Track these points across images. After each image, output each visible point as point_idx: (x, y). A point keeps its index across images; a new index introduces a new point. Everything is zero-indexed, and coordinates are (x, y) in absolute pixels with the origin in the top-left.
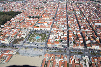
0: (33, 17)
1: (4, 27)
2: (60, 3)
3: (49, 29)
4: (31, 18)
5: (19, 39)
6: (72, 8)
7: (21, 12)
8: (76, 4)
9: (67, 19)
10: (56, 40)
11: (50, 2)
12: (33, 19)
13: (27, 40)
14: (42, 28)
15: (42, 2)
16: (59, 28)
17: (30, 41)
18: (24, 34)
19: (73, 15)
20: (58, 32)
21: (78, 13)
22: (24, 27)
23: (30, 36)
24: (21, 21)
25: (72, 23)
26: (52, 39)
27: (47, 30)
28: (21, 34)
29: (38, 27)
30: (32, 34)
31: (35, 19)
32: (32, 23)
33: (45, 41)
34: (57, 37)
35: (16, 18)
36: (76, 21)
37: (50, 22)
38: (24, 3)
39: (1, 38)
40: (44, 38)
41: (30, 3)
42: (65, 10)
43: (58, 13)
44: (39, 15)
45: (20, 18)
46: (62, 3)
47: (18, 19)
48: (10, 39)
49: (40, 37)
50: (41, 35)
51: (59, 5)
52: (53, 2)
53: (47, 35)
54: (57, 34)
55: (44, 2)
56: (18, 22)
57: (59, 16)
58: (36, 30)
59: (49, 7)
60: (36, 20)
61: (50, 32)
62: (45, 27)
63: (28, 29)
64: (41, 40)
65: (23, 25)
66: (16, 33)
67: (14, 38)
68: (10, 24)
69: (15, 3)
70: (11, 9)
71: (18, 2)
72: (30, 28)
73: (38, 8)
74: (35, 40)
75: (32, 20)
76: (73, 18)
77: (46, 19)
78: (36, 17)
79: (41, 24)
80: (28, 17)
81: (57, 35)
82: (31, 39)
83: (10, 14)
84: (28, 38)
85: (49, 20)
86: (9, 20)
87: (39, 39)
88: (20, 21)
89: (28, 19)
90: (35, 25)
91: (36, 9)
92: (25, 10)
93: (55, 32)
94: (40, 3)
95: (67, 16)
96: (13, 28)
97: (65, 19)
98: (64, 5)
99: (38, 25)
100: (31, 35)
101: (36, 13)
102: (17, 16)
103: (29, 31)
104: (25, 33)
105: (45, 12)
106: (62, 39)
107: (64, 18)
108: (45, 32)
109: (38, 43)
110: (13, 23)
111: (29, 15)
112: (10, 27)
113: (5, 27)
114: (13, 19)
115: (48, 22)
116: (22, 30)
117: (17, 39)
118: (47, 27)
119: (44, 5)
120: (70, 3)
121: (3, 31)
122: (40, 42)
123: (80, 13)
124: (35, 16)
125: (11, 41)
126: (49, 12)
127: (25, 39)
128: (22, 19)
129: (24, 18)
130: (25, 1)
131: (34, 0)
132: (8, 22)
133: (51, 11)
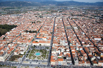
0: (30, 32)
2: (56, 18)
3: (49, 45)
4: (29, 32)
5: (17, 56)
6: (69, 23)
7: (17, 26)
8: (72, 19)
9: (66, 34)
10: (59, 56)
11: (46, 17)
12: (30, 34)
13: (27, 57)
14: (41, 44)
15: (38, 17)
16: (59, 43)
17: (30, 58)
18: (22, 51)
19: (71, 30)
20: (59, 48)
21: (76, 28)
22: (21, 42)
23: (29, 52)
24: (18, 35)
25: (72, 38)
26: (54, 55)
27: (47, 45)
28: (18, 50)
29: (37, 42)
30: (31, 50)
31: (32, 34)
32: (30, 38)
33: (47, 58)
34: (59, 54)
35: (11, 31)
36: (75, 36)
37: (49, 37)
38: (19, 16)
40: (45, 55)
41: (25, 16)
42: (63, 25)
43: (56, 28)
44: (36, 29)
45: (16, 32)
46: (58, 18)
47: (13, 33)
48: (7, 56)
49: (41, 54)
50: (41, 51)
51: (55, 20)
52: (49, 16)
53: (48, 51)
54: (58, 50)
55: (39, 17)
56: (13, 36)
57: (57, 31)
58: (34, 46)
59: (46, 22)
60: (34, 35)
61: (50, 48)
62: (44, 42)
63: (27, 45)
64: (42, 57)
65: (20, 40)
66: (13, 49)
67: (11, 54)
68: (5, 38)
69: (10, 16)
70: (6, 22)
71: (12, 16)
72: (28, 43)
73: (34, 22)
74: (36, 57)
75: (30, 35)
76: (72, 33)
77: (44, 33)
78: (34, 32)
79: (40, 39)
80: (25, 31)
81: (59, 52)
82: (31, 56)
83: (4, 27)
84: (27, 55)
86: (4, 34)
87: (40, 56)
88: (16, 35)
89: (25, 33)
90: (33, 40)
91: (32, 23)
92: (21, 23)
93: (56, 48)
94: (35, 17)
95: (65, 31)
96: (9, 42)
97: (64, 34)
99: (37, 40)
101: (32, 27)
102: (12, 30)
103: (28, 46)
104: (23, 49)
105: (42, 27)
106: (65, 55)
107: (62, 33)
108: (45, 48)
109: (39, 60)
110: (8, 37)
111: (26, 29)
112: (5, 42)
114: (8, 33)
115: (47, 37)
116: (20, 46)
117: (15, 56)
118: (47, 43)
119: (40, 19)
120: (66, 18)
122: (42, 60)
123: (77, 29)
124: (32, 30)
125: (7, 59)
126: (46, 26)
127: (24, 56)
128: (18, 33)
129: (21, 32)
130: (20, 15)
131: (30, 14)
132: (2, 36)
133: (48, 26)
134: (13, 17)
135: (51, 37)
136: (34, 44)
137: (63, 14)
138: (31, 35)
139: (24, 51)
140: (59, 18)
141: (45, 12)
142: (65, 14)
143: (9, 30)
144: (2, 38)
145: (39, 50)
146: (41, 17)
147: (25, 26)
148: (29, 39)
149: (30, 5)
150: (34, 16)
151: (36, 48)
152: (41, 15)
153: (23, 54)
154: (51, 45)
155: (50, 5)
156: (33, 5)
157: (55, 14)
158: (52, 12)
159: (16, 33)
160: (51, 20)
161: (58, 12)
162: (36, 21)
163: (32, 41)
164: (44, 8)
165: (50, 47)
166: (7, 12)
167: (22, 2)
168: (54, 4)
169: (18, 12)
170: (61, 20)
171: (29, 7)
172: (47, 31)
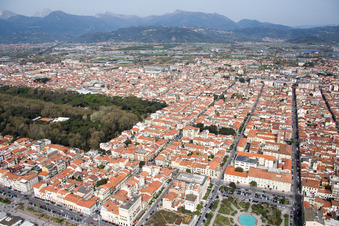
0: (213, 130)
1: (109, 152)
2: (295, 86)
3: (285, 188)
4: (207, 131)
5: (170, 213)
7: (165, 105)
11: (260, 80)
12: (213, 136)
14: (256, 180)
15: (232, 78)
16: (329, 189)
18: (192, 198)
20: (330, 210)
23: (212, 206)
24: (171, 137)
27: (280, 190)
28: (176, 192)
29: (239, 170)
30: (221, 198)
31: (220, 138)
32: (215, 151)
35: (150, 122)
37: (284, 156)
38: (169, 74)
39: (102, 198)
41: (188, 74)
42: (329, 115)
43: (303, 124)
44: (231, 123)
45: (163, 124)
46: (303, 86)
47: (157, 127)
48: (138, 209)
50: (258, 208)
51: (294, 92)
52: (269, 80)
53: (286, 216)
55: (236, 78)
56: (157, 139)
57: (311, 138)
58: (232, 184)
59: (261, 99)
60: (226, 142)
61: (293, 201)
62: (266, 174)
63: (206, 177)
65: (180, 157)
66: (157, 184)
67: (150, 204)
68: (130, 142)
69: (142, 71)
70: (132, 90)
71: (149, 70)
72: (207, 172)
73: (223, 98)
75: (212, 140)
78: (225, 131)
79: (251, 161)
80: (194, 126)
83: (128, 105)
84: (209, 216)
85: (276, 148)
86: (128, 128)
88: (166, 137)
89: (194, 134)
90: (225, 160)
91: (216, 98)
92: (178, 97)
93: (319, 205)
94: (223, 80)
96: (142, 159)
98: (315, 94)
99: (239, 164)
100: (216, 203)
101: (218, 114)
102: (153, 116)
103: (208, 183)
104: (195, 193)
107: (334, 147)
108: (272, 197)
110: (141, 141)
111: (195, 117)
112: (132, 156)
113: (116, 151)
114: (140, 126)
115: (276, 155)
116: (184, 178)
117: (163, 211)
118: (279, 180)
119: (241, 87)
120: (336, 89)
121: (107, 167)
124: (216, 125)
125: (138, 219)
126: (264, 114)
127: (196, 217)
128: (171, 131)
129: (180, 127)
130: (172, 68)
131: (203, 68)
132: (123, 133)
133: (272, 113)
134: (152, 73)
135: (289, 157)
136: (229, 178)
137: (319, 74)
138: (216, 142)
139: (197, 202)
140: (307, 86)
141: (254, 64)
142: (330, 75)
143: (142, 117)
144: (122, 141)
145: (252, 203)
146: (242, 81)
147: (191, 106)
148: (212, 156)
149: (200, 37)
150: (219, 75)
151: (239, 193)
152: (240, 72)
153: (195, 213)
154: (295, 191)
155: (268, 39)
156: (210, 38)
157: (289, 71)
158: (279, 63)
159: (163, 128)
160: (279, 92)
161: (301, 64)
162: (226, 92)
163: (222, 165)
164: (248, 49)
165: (291, 196)
166: (131, 57)
167: (176, 28)
168: (279, 37)
169: (165, 60)
170: (317, 94)
171: (198, 45)
172: (274, 132)
